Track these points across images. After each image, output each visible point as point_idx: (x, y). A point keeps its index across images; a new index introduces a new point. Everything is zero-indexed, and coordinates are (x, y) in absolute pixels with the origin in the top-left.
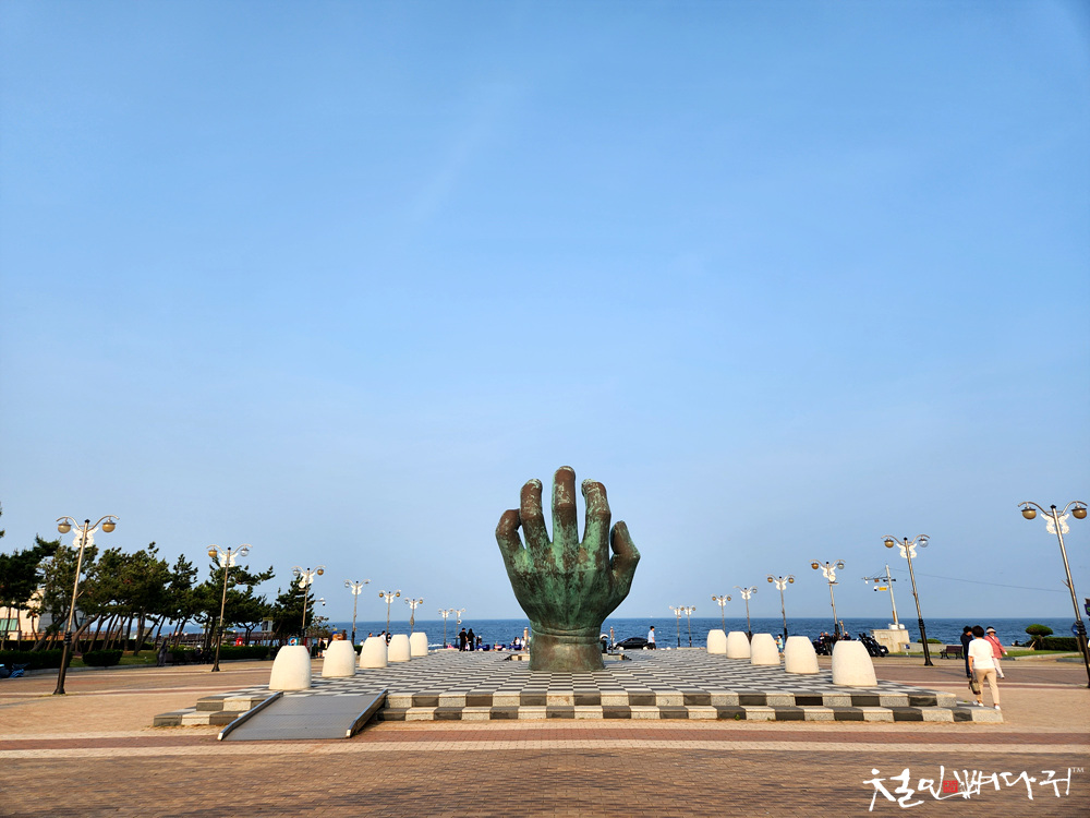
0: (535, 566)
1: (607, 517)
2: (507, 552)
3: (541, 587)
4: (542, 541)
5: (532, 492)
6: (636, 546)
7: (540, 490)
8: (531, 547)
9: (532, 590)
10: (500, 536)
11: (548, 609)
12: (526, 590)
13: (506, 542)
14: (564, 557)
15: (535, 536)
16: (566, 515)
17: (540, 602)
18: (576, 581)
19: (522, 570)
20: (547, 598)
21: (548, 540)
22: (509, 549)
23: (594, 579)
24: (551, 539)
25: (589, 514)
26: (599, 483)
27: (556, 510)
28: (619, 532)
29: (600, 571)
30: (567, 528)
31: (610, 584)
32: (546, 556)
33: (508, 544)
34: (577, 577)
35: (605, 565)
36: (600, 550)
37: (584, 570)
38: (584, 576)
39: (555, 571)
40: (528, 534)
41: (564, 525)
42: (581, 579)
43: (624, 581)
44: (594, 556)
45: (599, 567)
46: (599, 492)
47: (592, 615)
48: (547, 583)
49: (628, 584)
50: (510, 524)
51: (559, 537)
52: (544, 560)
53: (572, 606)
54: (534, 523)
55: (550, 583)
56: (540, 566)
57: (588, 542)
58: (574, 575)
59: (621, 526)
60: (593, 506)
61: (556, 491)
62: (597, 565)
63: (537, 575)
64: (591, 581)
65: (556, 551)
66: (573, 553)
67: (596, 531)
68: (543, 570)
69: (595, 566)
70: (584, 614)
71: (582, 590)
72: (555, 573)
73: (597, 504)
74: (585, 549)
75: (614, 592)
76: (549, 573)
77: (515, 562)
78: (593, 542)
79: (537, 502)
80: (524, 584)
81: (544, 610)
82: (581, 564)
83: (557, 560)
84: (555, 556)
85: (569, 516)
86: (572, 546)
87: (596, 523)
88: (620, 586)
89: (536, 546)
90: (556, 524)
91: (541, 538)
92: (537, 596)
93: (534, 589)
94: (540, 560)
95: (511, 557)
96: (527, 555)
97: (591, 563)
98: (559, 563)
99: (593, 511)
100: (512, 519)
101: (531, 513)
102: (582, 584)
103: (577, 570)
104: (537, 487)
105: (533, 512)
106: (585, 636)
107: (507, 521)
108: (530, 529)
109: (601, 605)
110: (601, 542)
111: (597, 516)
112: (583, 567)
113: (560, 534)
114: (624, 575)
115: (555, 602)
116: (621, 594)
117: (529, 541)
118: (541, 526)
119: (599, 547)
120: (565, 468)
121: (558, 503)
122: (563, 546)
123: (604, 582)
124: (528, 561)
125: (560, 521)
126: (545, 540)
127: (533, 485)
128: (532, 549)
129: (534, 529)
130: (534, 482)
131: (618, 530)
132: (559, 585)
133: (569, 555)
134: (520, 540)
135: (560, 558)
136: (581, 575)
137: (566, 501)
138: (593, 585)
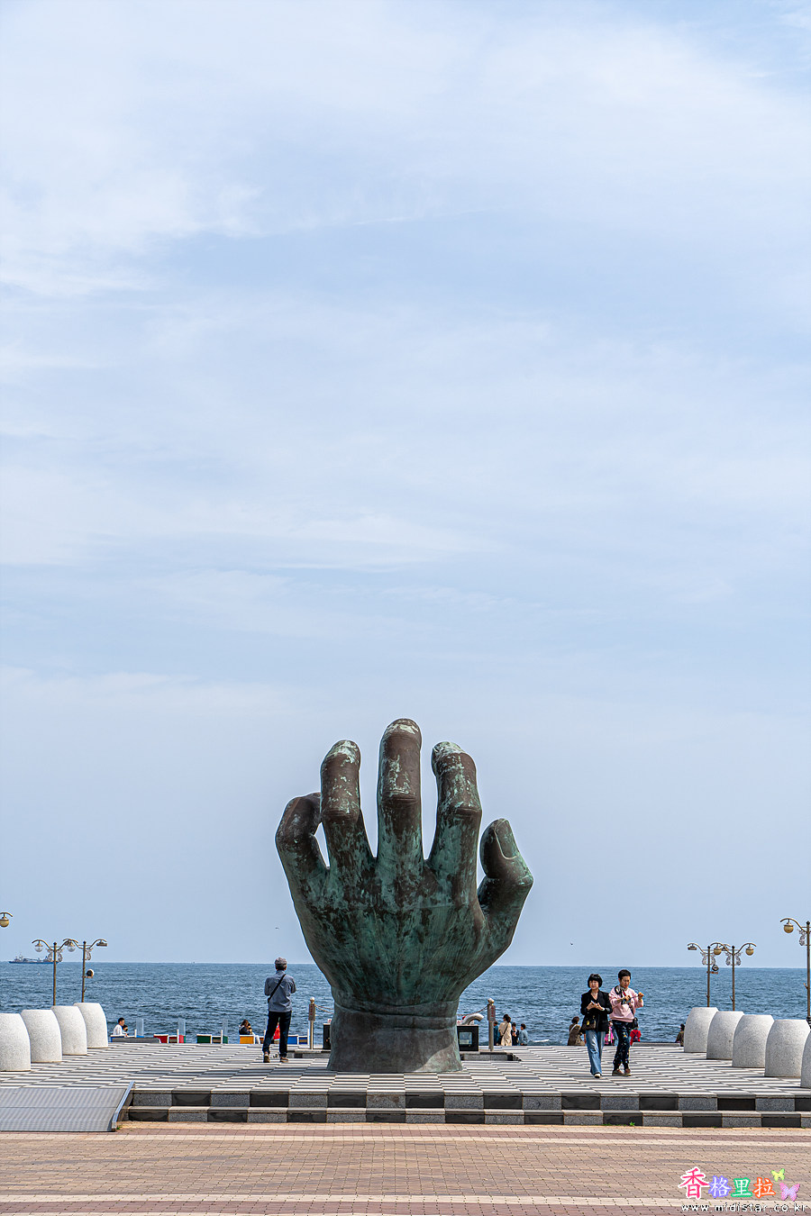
0: (346, 898)
1: (470, 817)
2: (297, 872)
3: (354, 933)
4: (358, 856)
5: (333, 768)
6: (527, 864)
7: (356, 766)
8: (340, 866)
9: (340, 938)
10: (284, 842)
11: (364, 966)
12: (330, 938)
13: (295, 855)
14: (396, 884)
15: (346, 848)
16: (398, 812)
17: (351, 957)
18: (417, 924)
19: (322, 904)
20: (365, 952)
21: (369, 853)
22: (300, 868)
23: (447, 921)
24: (375, 855)
25: (443, 810)
26: (463, 755)
27: (385, 804)
28: (495, 840)
29: (458, 907)
30: (403, 836)
31: (476, 929)
32: (366, 882)
33: (297, 860)
34: (418, 918)
35: (467, 899)
36: (460, 873)
37: (429, 906)
38: (430, 917)
39: (381, 906)
40: (333, 843)
41: (398, 832)
42: (425, 921)
43: (502, 924)
44: (449, 883)
45: (457, 901)
46: (462, 771)
47: (442, 981)
48: (365, 926)
49: (508, 930)
50: (302, 821)
51: (390, 852)
52: (361, 888)
53: (409, 966)
54: (346, 827)
55: (370, 927)
56: (355, 899)
57: (440, 858)
58: (413, 914)
59: (500, 829)
60: (451, 796)
61: (385, 771)
62: (453, 898)
63: (348, 913)
64: (442, 925)
65: (383, 875)
66: (412, 877)
67: (453, 840)
68: (360, 904)
69: (450, 901)
70: (429, 978)
71: (427, 940)
72: (380, 911)
73: (458, 794)
74: (434, 871)
75: (482, 943)
76: (369, 911)
77: (310, 890)
78: (449, 860)
79: (351, 789)
80: (325, 927)
81: (359, 970)
82: (426, 896)
83: (384, 888)
84: (381, 882)
85: (407, 816)
86: (410, 866)
87: (454, 828)
88: (495, 932)
89: (347, 864)
90: (384, 828)
91: (357, 852)
92: (347, 947)
93: (342, 935)
94: (353, 888)
95: (304, 881)
96: (333, 878)
97: (443, 895)
98: (388, 895)
99: (451, 808)
100: (304, 812)
101: (341, 808)
102: (426, 929)
103: (419, 907)
104: (352, 760)
105: (345, 807)
106: (429, 1015)
107: (296, 820)
108: (339, 837)
109: (459, 965)
110: (463, 860)
111: (457, 816)
112: (429, 901)
113: (390, 845)
114: (502, 914)
115: (379, 958)
116: (495, 946)
117: (336, 857)
118: (357, 831)
119: (457, 868)
120: (402, 727)
121: (389, 793)
122: (395, 866)
123: (466, 926)
124: (334, 889)
125: (391, 824)
126: (364, 854)
127: (345, 757)
128: (341, 870)
129: (345, 836)
130: (346, 752)
131: (494, 836)
132: (386, 930)
133: (405, 882)
134: (319, 852)
135: (388, 886)
136: (426, 914)
137: (401, 790)
138: (445, 930)
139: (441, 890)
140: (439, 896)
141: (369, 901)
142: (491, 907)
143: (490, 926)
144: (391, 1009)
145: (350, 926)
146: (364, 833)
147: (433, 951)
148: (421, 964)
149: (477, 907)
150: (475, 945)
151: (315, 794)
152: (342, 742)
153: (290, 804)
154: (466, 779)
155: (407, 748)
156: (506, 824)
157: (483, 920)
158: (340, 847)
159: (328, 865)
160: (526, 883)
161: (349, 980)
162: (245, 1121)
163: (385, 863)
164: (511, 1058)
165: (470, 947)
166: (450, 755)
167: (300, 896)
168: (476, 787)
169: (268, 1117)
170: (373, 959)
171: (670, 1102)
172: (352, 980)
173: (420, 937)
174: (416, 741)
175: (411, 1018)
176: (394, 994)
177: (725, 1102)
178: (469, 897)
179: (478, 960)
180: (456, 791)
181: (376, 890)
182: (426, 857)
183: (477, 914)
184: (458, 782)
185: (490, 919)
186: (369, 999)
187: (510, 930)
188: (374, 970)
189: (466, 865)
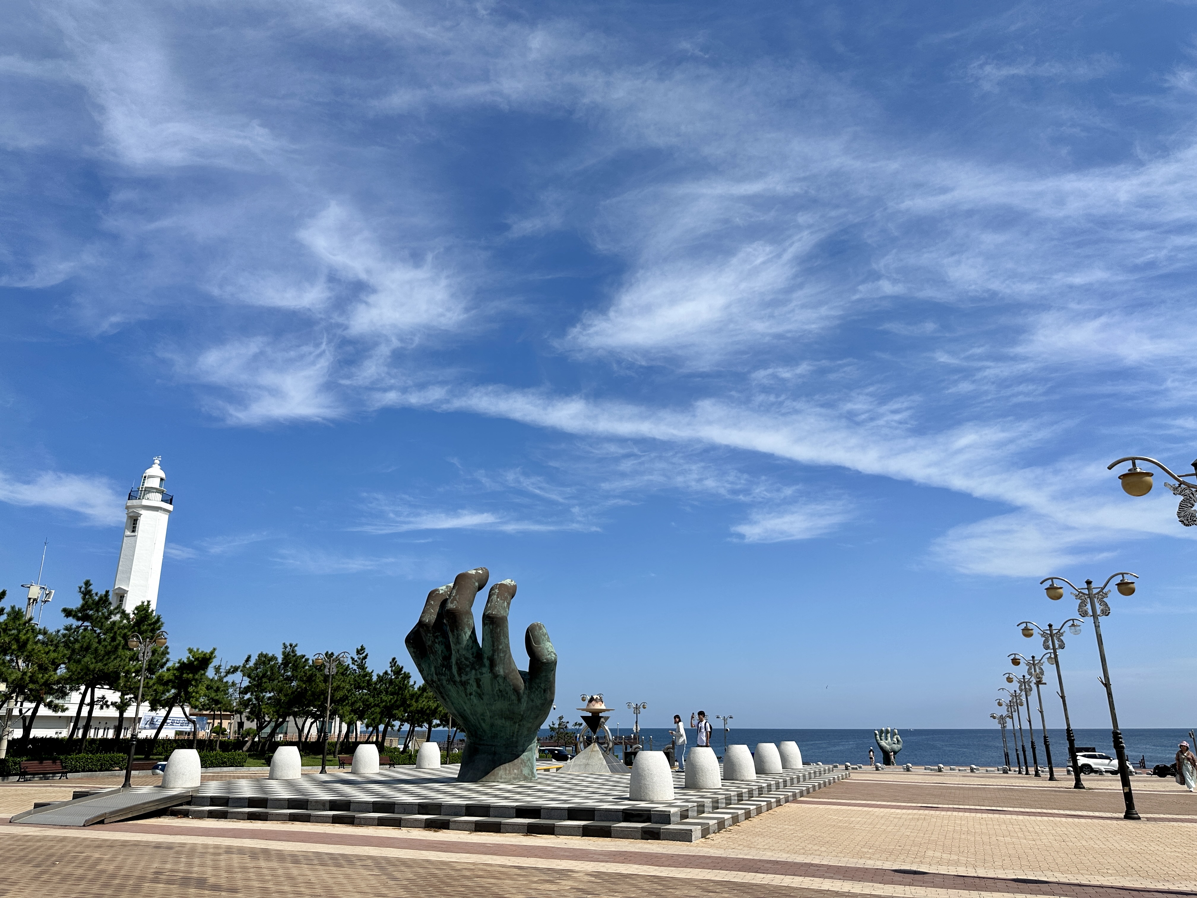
0: (436, 674)
4: (438, 647)
14: (457, 663)
23: (492, 685)
28: (529, 635)
29: (496, 676)
30: (455, 633)
32: (445, 663)
34: (475, 684)
35: (501, 671)
36: (493, 655)
37: (479, 676)
38: (481, 683)
39: (454, 678)
41: (452, 631)
42: (479, 686)
43: (538, 687)
44: (488, 661)
45: (494, 673)
47: (507, 723)
53: (482, 715)
54: (427, 630)
57: (483, 647)
58: (471, 682)
62: (491, 670)
64: (489, 688)
65: (453, 658)
69: (488, 673)
70: (497, 722)
71: (485, 698)
73: (490, 607)
74: (482, 655)
75: (525, 699)
78: (486, 647)
82: (476, 670)
84: (452, 663)
85: (456, 621)
86: (464, 652)
88: (534, 692)
94: (439, 667)
97: (486, 669)
98: (455, 670)
102: (481, 691)
103: (473, 677)
109: (514, 713)
110: (494, 647)
112: (478, 673)
114: (538, 681)
119: (491, 652)
121: (446, 608)
123: (507, 689)
136: (478, 681)
137: (452, 606)
138: (493, 691)
139: (485, 666)
140: (483, 670)
141: (447, 674)
142: (532, 676)
145: (443, 691)
147: (492, 704)
148: (488, 713)
149: (516, 676)
150: (519, 700)
154: (497, 598)
155: (463, 582)
157: (522, 684)
165: (516, 702)
170: (463, 711)
173: (480, 696)
181: (450, 668)
183: (513, 681)
184: (492, 600)
189: (498, 650)
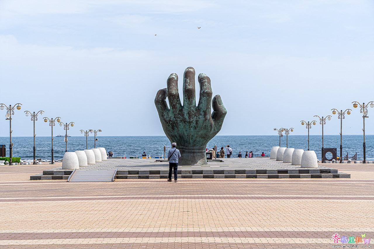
0: (175, 117)
1: (209, 94)
2: (161, 110)
3: (177, 127)
4: (178, 106)
5: (170, 81)
6: (225, 107)
7: (177, 80)
8: (173, 108)
9: (173, 128)
10: (157, 102)
11: (180, 136)
12: (170, 128)
13: (160, 106)
14: (188, 113)
15: (174, 103)
16: (189, 93)
17: (176, 134)
18: (194, 124)
19: (168, 119)
20: (180, 132)
21: (181, 105)
22: (161, 109)
23: (203, 123)
24: (182, 105)
25: (201, 93)
26: (207, 77)
27: (185, 91)
28: (216, 101)
29: (206, 120)
30: (190, 100)
31: (211, 126)
32: (180, 113)
33: (161, 107)
34: (195, 123)
35: (208, 117)
36: (206, 110)
37: (198, 119)
38: (198, 122)
39: (184, 120)
40: (171, 102)
41: (189, 99)
42: (197, 123)
43: (218, 124)
44: (203, 113)
45: (206, 118)
46: (207, 82)
47: (202, 140)
48: (180, 125)
49: (220, 126)
50: (162, 96)
51: (187, 104)
52: (179, 115)
53: (192, 136)
54: (174, 98)
55: (181, 125)
56: (177, 117)
57: (201, 106)
58: (193, 122)
59: (218, 98)
60: (204, 89)
61: (185, 82)
62: (205, 117)
63: (175, 122)
64: (202, 124)
65: (185, 111)
66: (193, 111)
67: (204, 101)
68: (179, 119)
69: (204, 118)
70: (198, 139)
71: (197, 129)
72: (184, 121)
73: (206, 88)
74: (199, 110)
75: (213, 129)
76: (181, 121)
77: (164, 115)
78: (203, 106)
79: (176, 87)
80: (169, 125)
81: (179, 137)
82: (197, 116)
83: (185, 114)
84: (184, 113)
85: (191, 94)
86: (192, 108)
87: (205, 97)
88: (216, 126)
89: (175, 108)
90: (185, 98)
91: (177, 105)
92: (175, 131)
93: (174, 128)
94: (177, 115)
95: (163, 113)
96: (171, 112)
97: (202, 116)
98: (186, 116)
99: (204, 92)
100: (162, 93)
101: (173, 92)
102: (197, 126)
103: (195, 119)
104: (176, 79)
105: (174, 92)
106: (198, 149)
107: (160, 96)
108: (172, 100)
109: (206, 135)
110: (207, 106)
111: (205, 94)
112: (198, 118)
113: (187, 103)
114: (218, 121)
115: (184, 134)
116: (216, 130)
117: (172, 106)
118: (177, 99)
119: (206, 109)
120: (190, 69)
121: (186, 88)
122: (188, 108)
123: (208, 125)
124: (171, 115)
125: (187, 97)
126: (180, 105)
127: (174, 78)
128: (173, 110)
129: (174, 100)
130: (174, 76)
131: (216, 100)
132: (186, 126)
133: (191, 113)
134: (167, 105)
135: (186, 114)
136: (197, 122)
137: (190, 87)
138: (202, 126)
139: (201, 115)
140: (201, 117)
141: (181, 118)
142: (215, 119)
143: (215, 125)
144: (187, 148)
145: (176, 125)
146: (180, 99)
147: (199, 132)
148: (196, 135)
149: (211, 119)
150: (211, 130)
151: (165, 89)
152: (173, 74)
153: (158, 91)
154: (208, 84)
155: (191, 75)
156: (219, 96)
157: (213, 123)
158: (172, 103)
159: (169, 108)
160: (225, 112)
161: (176, 140)
162: (148, 178)
163: (185, 108)
164: (221, 161)
165: (209, 130)
166: (203, 77)
167: (162, 117)
168: (211, 86)
169: (155, 177)
170: (182, 134)
171: (265, 172)
172: (177, 140)
173: (195, 128)
174: (193, 73)
175: (193, 150)
176: (188, 144)
177: (280, 172)
178: (209, 117)
179: (212, 134)
180: (205, 87)
181: (183, 115)
182: (197, 106)
183: (211, 121)
184: (205, 85)
185: (215, 123)
186: (181, 145)
187: (221, 126)
188: (183, 137)
189: (208, 108)
